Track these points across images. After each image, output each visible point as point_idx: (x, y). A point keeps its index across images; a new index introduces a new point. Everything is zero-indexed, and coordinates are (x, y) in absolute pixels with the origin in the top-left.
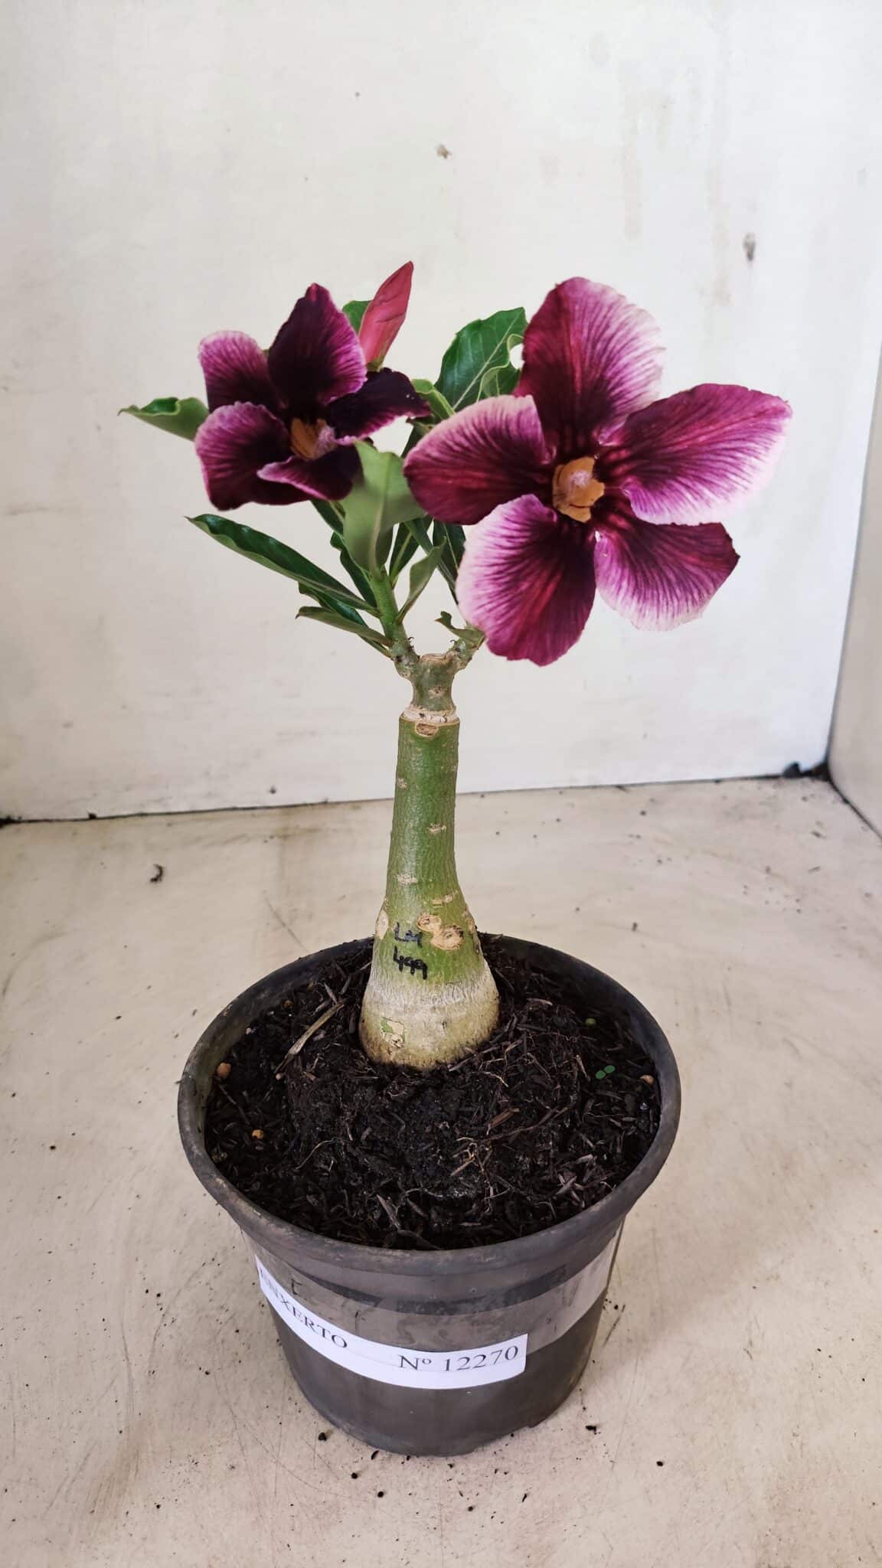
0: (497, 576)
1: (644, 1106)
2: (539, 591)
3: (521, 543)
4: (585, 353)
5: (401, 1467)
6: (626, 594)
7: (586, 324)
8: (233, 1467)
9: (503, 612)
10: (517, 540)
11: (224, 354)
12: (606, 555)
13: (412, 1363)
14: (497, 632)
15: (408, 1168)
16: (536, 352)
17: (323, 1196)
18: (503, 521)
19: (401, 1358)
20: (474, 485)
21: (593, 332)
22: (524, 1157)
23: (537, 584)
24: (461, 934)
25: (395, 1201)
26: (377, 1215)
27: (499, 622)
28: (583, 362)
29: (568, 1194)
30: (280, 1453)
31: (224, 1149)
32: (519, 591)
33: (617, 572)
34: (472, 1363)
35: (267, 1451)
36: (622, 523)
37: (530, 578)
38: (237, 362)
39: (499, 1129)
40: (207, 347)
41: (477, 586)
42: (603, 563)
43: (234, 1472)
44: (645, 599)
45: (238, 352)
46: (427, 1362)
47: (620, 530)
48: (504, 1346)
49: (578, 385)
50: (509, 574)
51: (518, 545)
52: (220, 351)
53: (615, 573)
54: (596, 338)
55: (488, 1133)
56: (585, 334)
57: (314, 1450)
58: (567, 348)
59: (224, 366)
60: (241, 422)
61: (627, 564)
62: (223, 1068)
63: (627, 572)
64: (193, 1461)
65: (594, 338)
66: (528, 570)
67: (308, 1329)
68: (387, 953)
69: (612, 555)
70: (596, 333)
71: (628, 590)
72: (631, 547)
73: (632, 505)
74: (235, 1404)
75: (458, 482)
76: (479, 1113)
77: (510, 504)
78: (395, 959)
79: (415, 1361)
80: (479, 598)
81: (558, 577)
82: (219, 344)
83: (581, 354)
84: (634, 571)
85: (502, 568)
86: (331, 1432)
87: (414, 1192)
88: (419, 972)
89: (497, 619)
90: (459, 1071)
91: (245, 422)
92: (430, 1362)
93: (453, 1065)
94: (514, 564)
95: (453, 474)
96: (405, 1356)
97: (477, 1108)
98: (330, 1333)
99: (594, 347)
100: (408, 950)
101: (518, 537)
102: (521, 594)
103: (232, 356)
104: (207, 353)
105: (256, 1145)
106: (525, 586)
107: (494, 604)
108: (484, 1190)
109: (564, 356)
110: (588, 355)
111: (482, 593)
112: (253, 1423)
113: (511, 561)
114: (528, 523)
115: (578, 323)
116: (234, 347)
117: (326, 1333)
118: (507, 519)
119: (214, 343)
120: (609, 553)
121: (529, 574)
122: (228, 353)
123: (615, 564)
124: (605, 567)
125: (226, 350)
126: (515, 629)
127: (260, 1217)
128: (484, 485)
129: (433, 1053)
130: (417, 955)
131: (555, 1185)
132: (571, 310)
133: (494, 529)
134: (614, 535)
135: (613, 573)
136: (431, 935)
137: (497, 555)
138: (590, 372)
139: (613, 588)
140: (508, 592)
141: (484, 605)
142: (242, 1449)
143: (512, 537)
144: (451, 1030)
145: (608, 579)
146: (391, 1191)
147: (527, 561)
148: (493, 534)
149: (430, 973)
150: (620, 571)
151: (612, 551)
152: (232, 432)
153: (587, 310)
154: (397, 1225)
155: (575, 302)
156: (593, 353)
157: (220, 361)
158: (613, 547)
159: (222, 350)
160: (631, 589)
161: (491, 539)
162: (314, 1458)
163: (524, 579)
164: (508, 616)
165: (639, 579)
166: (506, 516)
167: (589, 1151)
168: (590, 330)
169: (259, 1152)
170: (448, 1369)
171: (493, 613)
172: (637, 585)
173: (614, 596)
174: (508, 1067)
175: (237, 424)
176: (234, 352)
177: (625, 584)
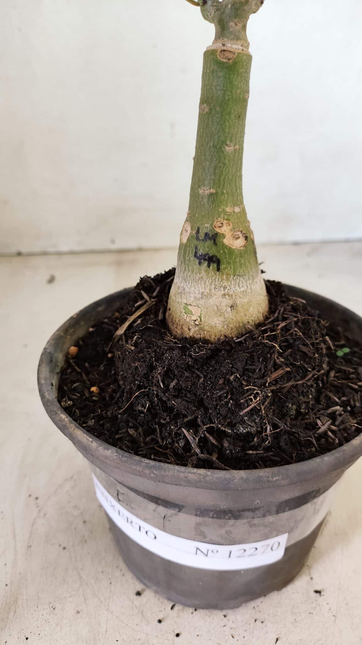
5: (191, 616)
8: (78, 612)
13: (204, 552)
15: (206, 409)
17: (140, 429)
19: (196, 549)
22: (292, 405)
24: (246, 238)
25: (196, 433)
26: (182, 443)
29: (325, 433)
30: (110, 603)
31: (70, 399)
34: (247, 553)
35: (102, 602)
39: (276, 381)
43: (79, 615)
46: (215, 551)
48: (270, 542)
55: (267, 385)
57: (133, 602)
62: (73, 349)
64: (52, 607)
67: (129, 525)
68: (189, 253)
74: (82, 569)
76: (260, 369)
78: (195, 256)
79: (207, 551)
86: (144, 590)
87: (210, 427)
88: (213, 266)
90: (243, 341)
92: (217, 552)
93: (238, 338)
96: (200, 548)
97: (258, 367)
98: (144, 528)
100: (206, 248)
105: (94, 396)
108: (262, 427)
112: (93, 582)
117: (142, 529)
127: (92, 442)
129: (222, 329)
130: (212, 252)
131: (315, 427)
136: (224, 236)
142: (85, 600)
144: (237, 313)
146: (193, 425)
149: (222, 267)
154: (198, 451)
162: (133, 607)
169: (94, 401)
170: (230, 557)
174: (280, 338)
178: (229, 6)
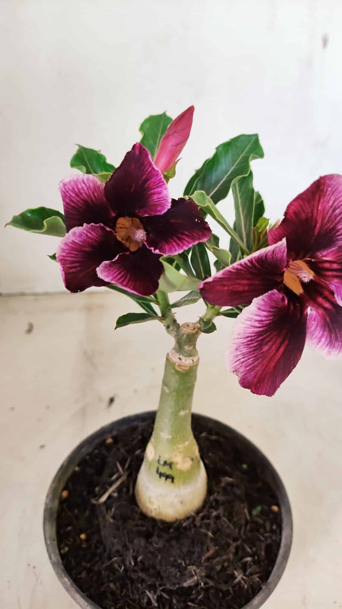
0: (249, 343)
1: (274, 527)
2: (274, 352)
3: (266, 324)
4: (327, 213)
6: (323, 345)
7: (333, 199)
9: (251, 362)
10: (265, 323)
11: (76, 190)
12: (314, 323)
14: (246, 374)
15: (162, 578)
16: (295, 213)
17: (118, 584)
18: (257, 310)
20: (241, 288)
21: (336, 203)
23: (274, 347)
24: (192, 460)
25: (155, 592)
26: (145, 600)
27: (248, 368)
28: (323, 219)
29: (239, 583)
31: (66, 545)
32: (261, 352)
33: (319, 333)
36: (327, 305)
37: (271, 343)
38: (84, 195)
39: (208, 559)
40: (65, 185)
41: (237, 349)
42: (312, 326)
44: (334, 347)
45: (85, 188)
47: (325, 309)
49: (317, 230)
50: (257, 341)
51: (265, 325)
52: (73, 188)
53: (318, 333)
54: (337, 207)
55: (203, 562)
56: (331, 203)
58: (315, 211)
59: (75, 199)
60: (87, 235)
61: (327, 329)
62: (65, 494)
63: (326, 333)
65: (335, 207)
66: (268, 339)
68: (153, 470)
69: (318, 323)
70: (338, 204)
71: (325, 343)
72: (330, 319)
73: (336, 296)
75: (231, 288)
76: (198, 551)
77: (261, 297)
78: (157, 472)
80: (237, 356)
81: (286, 342)
82: (72, 183)
83: (324, 214)
84: (330, 332)
85: (253, 338)
87: (164, 588)
88: (169, 480)
89: (246, 367)
90: (188, 526)
91: (89, 235)
94: (261, 335)
95: (228, 283)
97: (197, 549)
99: (333, 211)
100: (165, 470)
101: (265, 321)
102: (263, 352)
103: (82, 191)
104: (65, 189)
105: (83, 544)
106: (266, 348)
107: (246, 359)
108: (198, 582)
109: (312, 215)
110: (328, 215)
111: (239, 353)
113: (259, 334)
114: (272, 310)
115: (327, 197)
116: (83, 185)
118: (259, 309)
119: (70, 182)
120: (316, 321)
121: (269, 341)
122: (79, 190)
123: (319, 328)
124: (313, 328)
125: (78, 188)
126: (257, 373)
128: (246, 288)
129: (175, 514)
130: (169, 473)
131: (233, 577)
132: (325, 190)
133: (251, 316)
134: (321, 311)
135: (317, 333)
136: (177, 464)
137: (251, 332)
138: (326, 224)
139: (315, 341)
140: (254, 352)
141: (240, 359)
143: (262, 321)
144: (184, 505)
145: (313, 335)
146: (153, 588)
147: (268, 334)
148: (250, 320)
149: (175, 480)
150: (321, 333)
151: (318, 320)
152: (81, 243)
153: (337, 191)
154: (156, 604)
155: (329, 186)
156: (332, 214)
157: (73, 195)
158: (319, 318)
159: (75, 187)
160: (327, 342)
161: (249, 323)
163: (266, 344)
164: (252, 365)
165: (332, 337)
166: (259, 306)
167: (249, 555)
168: (334, 202)
169: (83, 548)
171: (244, 364)
172: (330, 341)
173: (315, 344)
174: (213, 526)
175: (84, 237)
176: (83, 188)
177: (323, 340)
178: (185, 336)
